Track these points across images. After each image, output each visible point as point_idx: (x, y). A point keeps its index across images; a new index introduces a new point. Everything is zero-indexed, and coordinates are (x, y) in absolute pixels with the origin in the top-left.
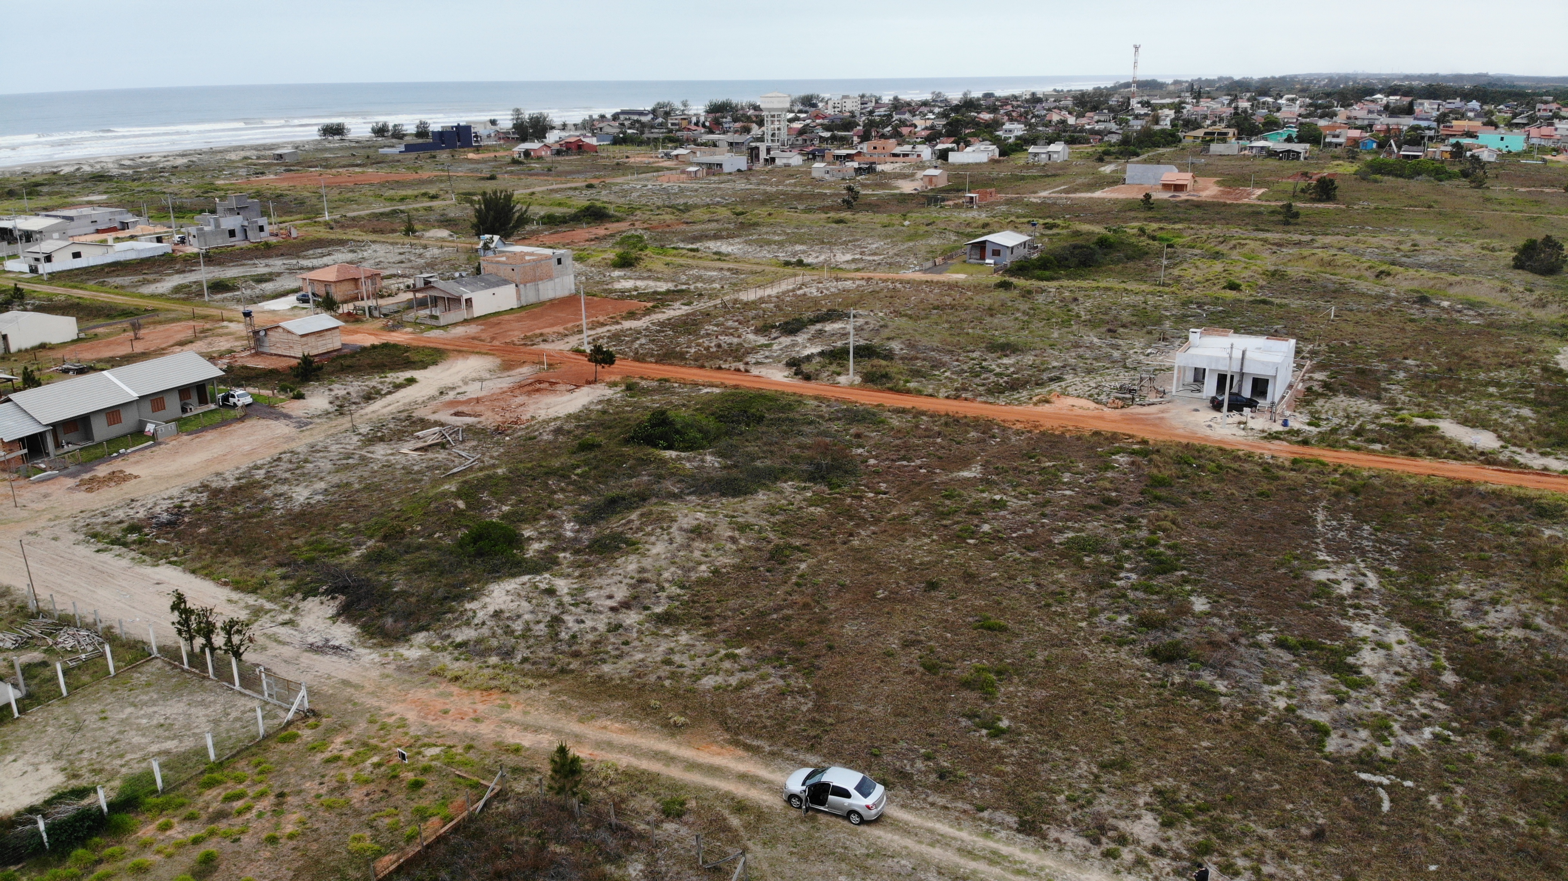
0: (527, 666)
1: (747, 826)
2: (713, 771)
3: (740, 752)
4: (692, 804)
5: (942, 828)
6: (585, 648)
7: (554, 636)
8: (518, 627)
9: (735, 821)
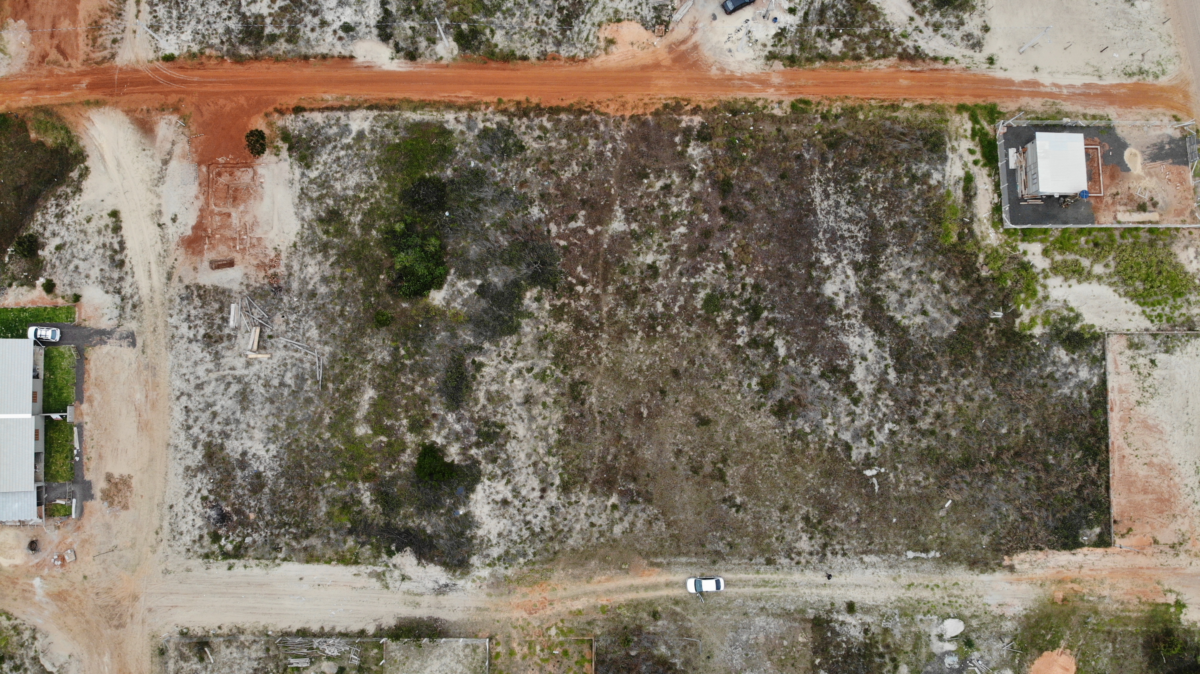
0: (537, 557)
1: (684, 610)
2: (655, 587)
3: (657, 570)
4: (659, 609)
5: (743, 576)
6: (552, 533)
7: (533, 534)
8: (515, 537)
9: (678, 609)
